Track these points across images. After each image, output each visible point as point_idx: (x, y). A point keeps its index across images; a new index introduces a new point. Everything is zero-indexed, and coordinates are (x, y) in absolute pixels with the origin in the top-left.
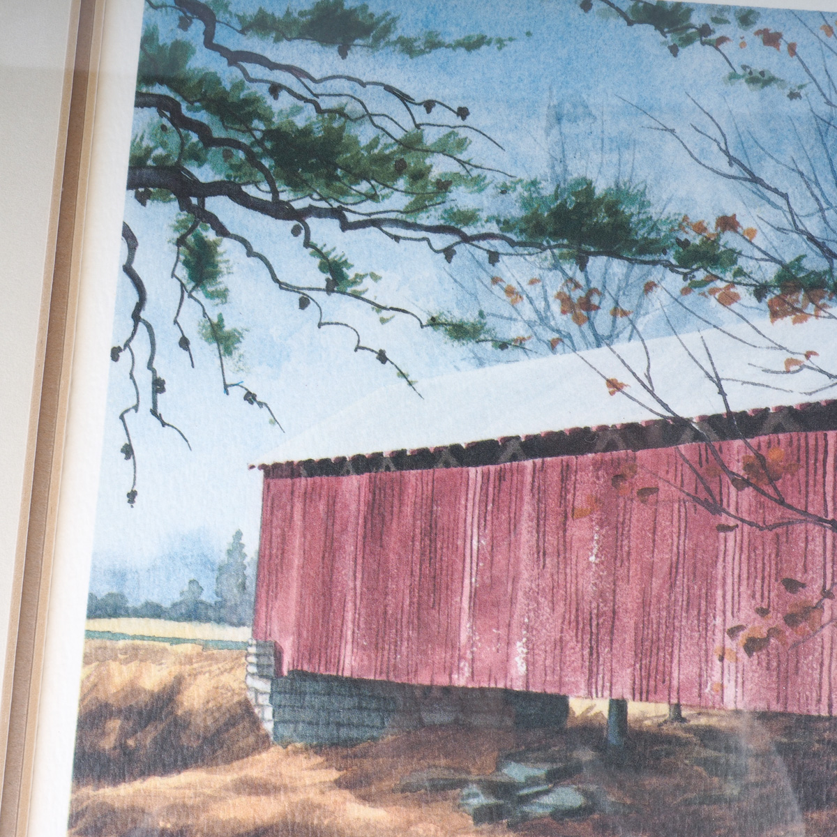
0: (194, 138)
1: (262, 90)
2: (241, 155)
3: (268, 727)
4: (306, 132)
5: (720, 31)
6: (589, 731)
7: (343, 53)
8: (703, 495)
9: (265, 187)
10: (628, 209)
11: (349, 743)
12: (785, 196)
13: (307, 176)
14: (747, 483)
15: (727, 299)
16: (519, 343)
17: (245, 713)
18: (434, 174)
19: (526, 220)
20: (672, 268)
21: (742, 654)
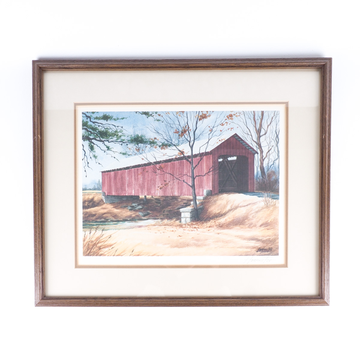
0: (90, 133)
1: (97, 126)
2: (96, 134)
3: (105, 202)
4: (103, 131)
5: (153, 115)
6: (142, 200)
7: (107, 121)
8: (154, 171)
9: (99, 138)
10: (143, 138)
11: (114, 203)
12: (162, 135)
13: (104, 136)
14: (159, 169)
15: (156, 148)
16: (131, 155)
17: (102, 200)
18: (119, 135)
19: (131, 140)
20: (149, 144)
21: (160, 189)
